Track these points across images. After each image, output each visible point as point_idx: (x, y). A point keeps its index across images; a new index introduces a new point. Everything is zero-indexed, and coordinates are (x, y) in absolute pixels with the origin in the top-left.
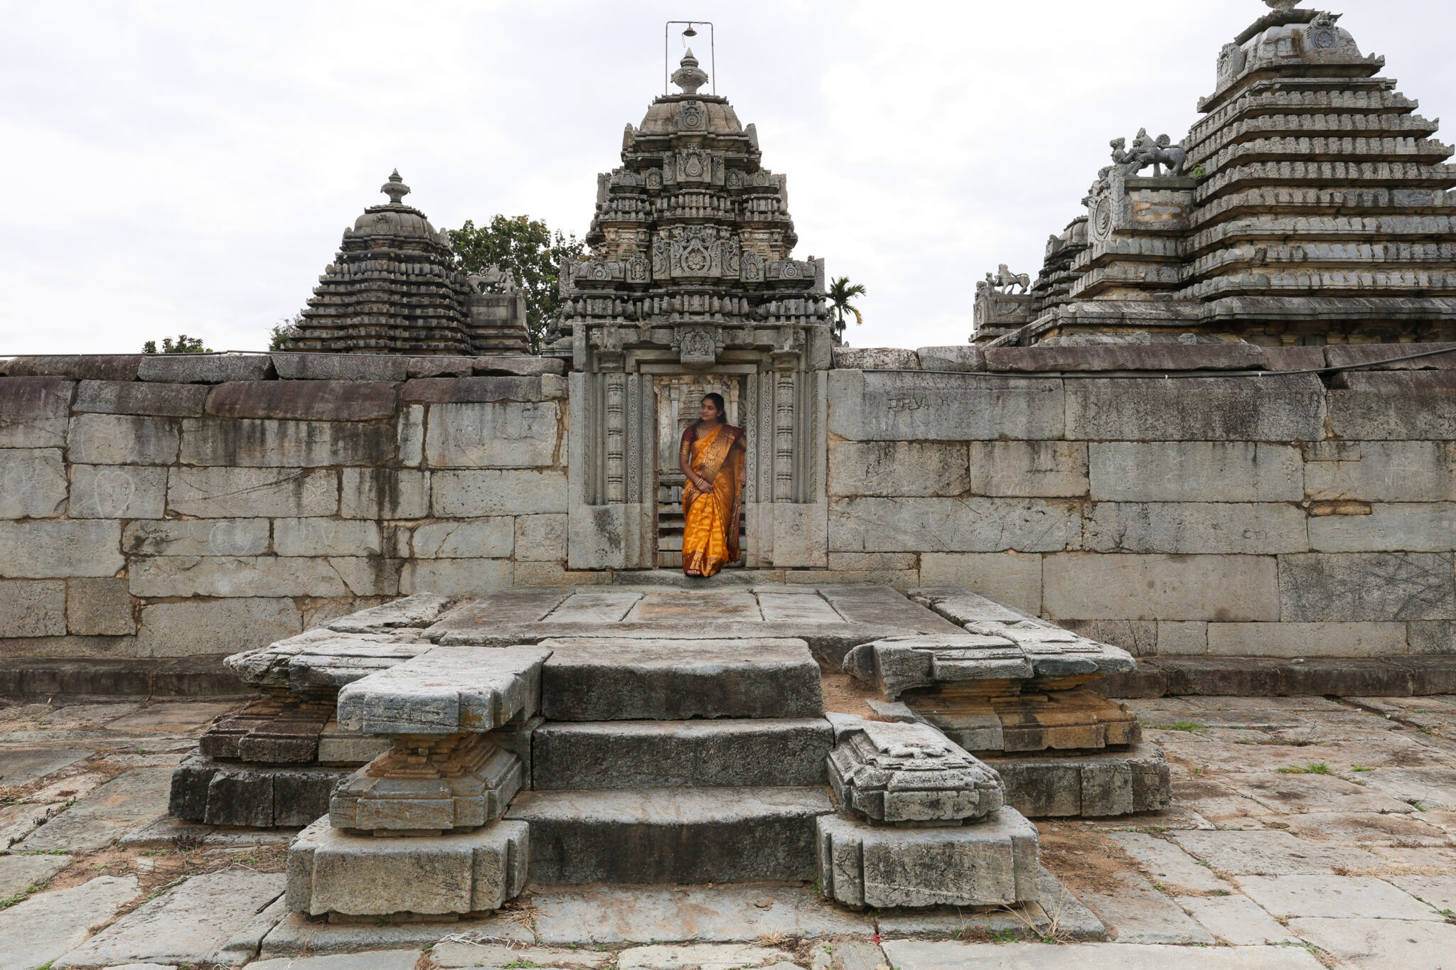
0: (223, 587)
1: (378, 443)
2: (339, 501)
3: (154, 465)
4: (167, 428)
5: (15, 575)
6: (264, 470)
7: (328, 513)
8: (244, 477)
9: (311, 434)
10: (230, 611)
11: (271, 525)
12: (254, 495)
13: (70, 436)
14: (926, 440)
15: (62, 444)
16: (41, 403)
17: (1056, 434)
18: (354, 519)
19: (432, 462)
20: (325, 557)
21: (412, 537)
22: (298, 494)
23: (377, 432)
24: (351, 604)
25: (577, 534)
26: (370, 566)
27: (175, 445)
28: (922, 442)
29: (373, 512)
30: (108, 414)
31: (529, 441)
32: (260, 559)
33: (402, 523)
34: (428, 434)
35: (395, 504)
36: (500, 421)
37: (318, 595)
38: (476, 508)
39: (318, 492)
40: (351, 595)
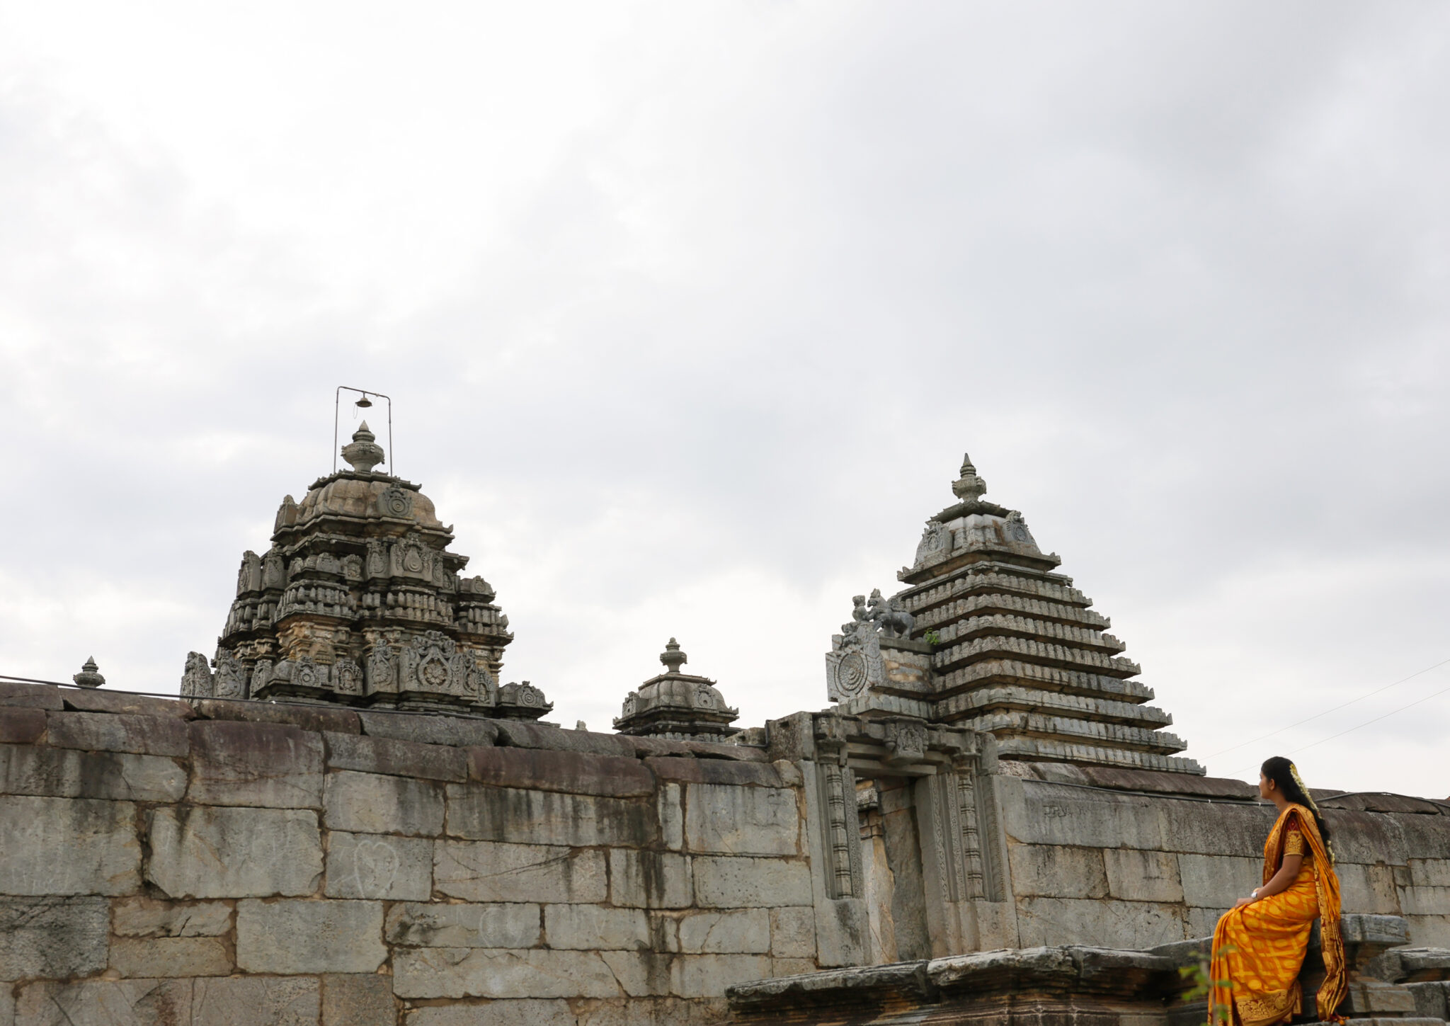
0: (496, 987)
1: (641, 823)
2: (608, 886)
3: (418, 836)
4: (432, 793)
5: (261, 970)
6: (533, 847)
7: (598, 899)
8: (514, 855)
9: (576, 809)
10: (502, 1015)
11: (542, 911)
12: (524, 877)
13: (326, 797)
14: (1074, 846)
15: (317, 805)
16: (293, 754)
17: (1157, 845)
18: (624, 907)
19: (693, 846)
20: (598, 951)
21: (678, 929)
22: (567, 875)
23: (638, 810)
24: (625, 1006)
25: (824, 928)
26: (642, 962)
27: (441, 814)
28: (1073, 846)
29: (641, 900)
30: (368, 772)
31: (775, 828)
32: (532, 952)
33: (668, 913)
34: (688, 816)
35: (661, 892)
36: (749, 807)
37: (593, 995)
38: (734, 899)
39: (587, 874)
40: (624, 996)
